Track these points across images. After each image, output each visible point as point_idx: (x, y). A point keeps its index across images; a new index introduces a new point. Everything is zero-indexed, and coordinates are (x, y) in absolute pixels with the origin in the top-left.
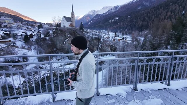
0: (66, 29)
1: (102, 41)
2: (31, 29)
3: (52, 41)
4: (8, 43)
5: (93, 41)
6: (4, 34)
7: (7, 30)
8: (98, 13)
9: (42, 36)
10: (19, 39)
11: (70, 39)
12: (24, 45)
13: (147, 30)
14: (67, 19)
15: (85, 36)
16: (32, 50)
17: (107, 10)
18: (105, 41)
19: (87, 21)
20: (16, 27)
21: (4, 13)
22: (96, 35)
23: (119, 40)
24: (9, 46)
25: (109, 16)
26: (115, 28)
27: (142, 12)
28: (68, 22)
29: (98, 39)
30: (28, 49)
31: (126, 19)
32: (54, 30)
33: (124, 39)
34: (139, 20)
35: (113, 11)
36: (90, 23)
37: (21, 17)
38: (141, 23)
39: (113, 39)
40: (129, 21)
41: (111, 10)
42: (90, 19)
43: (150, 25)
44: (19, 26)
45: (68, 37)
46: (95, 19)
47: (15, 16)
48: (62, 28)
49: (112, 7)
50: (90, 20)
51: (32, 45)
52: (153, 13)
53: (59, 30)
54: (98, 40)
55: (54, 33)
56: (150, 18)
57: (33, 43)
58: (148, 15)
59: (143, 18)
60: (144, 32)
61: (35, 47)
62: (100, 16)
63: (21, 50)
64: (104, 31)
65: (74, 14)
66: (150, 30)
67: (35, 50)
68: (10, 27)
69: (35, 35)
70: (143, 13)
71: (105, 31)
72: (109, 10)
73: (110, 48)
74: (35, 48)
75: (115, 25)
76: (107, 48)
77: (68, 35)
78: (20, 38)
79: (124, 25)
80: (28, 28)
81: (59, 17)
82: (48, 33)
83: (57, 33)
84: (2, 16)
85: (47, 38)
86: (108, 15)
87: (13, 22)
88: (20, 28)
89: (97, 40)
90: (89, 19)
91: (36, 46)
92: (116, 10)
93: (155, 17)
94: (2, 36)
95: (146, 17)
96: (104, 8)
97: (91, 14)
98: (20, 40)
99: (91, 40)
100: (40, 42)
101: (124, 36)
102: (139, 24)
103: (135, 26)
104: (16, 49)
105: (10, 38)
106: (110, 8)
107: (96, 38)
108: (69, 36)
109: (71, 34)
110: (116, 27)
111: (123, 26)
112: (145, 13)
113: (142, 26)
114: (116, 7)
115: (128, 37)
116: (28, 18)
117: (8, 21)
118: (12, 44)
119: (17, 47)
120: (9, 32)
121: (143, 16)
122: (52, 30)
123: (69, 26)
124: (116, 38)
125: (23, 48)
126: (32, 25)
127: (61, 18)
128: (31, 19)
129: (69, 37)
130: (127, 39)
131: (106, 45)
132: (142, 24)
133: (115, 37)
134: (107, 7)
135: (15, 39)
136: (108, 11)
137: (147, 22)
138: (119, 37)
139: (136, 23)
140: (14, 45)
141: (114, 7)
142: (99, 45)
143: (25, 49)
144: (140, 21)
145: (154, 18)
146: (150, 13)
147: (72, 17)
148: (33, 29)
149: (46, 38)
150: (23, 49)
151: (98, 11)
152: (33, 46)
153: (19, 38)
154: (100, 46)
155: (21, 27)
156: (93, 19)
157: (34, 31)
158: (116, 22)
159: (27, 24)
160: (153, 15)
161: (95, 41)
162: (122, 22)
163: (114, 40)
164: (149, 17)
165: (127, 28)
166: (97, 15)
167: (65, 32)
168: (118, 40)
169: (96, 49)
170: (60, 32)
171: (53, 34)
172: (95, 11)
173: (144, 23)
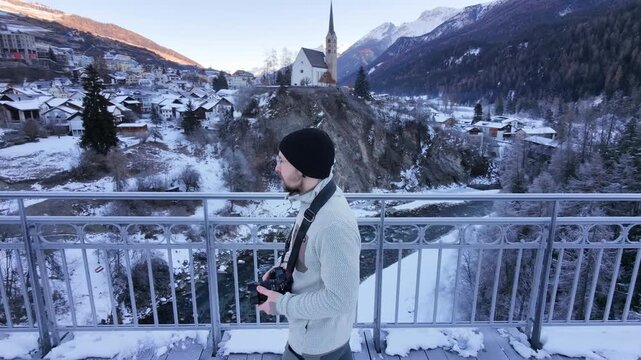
0: (313, 91)
1: (431, 132)
2: (193, 91)
3: (267, 131)
4: (142, 133)
5: (400, 134)
6: (126, 105)
7: (132, 92)
8: (403, 34)
9: (237, 115)
10: (168, 124)
11: (326, 124)
12: (184, 143)
13: (598, 94)
14: (314, 57)
15: (374, 116)
16: (208, 159)
17: (438, 22)
18: (444, 134)
19: (364, 61)
20: (151, 83)
21: (112, 41)
22: (405, 112)
23: (494, 132)
24: (144, 142)
25: (445, 43)
26: (466, 89)
27: (580, 25)
28: (315, 68)
29: (419, 127)
30: (196, 155)
31: (511, 52)
32: (274, 96)
33: (513, 131)
34: (565, 56)
35: (459, 25)
36: (373, 69)
37: (157, 52)
38: (574, 67)
39: (469, 129)
40: (522, 62)
41: (453, 21)
42: (375, 54)
43: (612, 77)
44: (157, 79)
45: (321, 118)
46: (392, 54)
47: (141, 49)
48: (296, 86)
49: (456, 12)
50: (374, 58)
51: (207, 142)
52: (625, 30)
53: (290, 94)
54: (419, 130)
55: (273, 103)
56: (614, 49)
57: (210, 136)
58: (606, 36)
59: (581, 50)
60: (585, 102)
61: (215, 147)
62: (411, 45)
63: (175, 155)
64: (425, 97)
65: (335, 41)
66: (609, 96)
67: (217, 158)
68: (134, 85)
69: (211, 110)
70: (583, 30)
71: (429, 98)
72: (446, 22)
73: (459, 161)
74: (215, 153)
75: (469, 78)
76: (451, 158)
77: (319, 111)
78: (169, 120)
79: (503, 76)
80: (183, 87)
81: (285, 50)
82: (254, 104)
83: (283, 103)
84: (107, 50)
85: (252, 121)
86: (442, 39)
87: (139, 69)
88: (162, 87)
89: (416, 131)
90: (371, 55)
91: (219, 144)
92: (472, 22)
93: (633, 42)
94: (123, 113)
95: (594, 47)
96: (425, 16)
97: (379, 37)
98: (171, 127)
99: (392, 128)
100: (231, 133)
101: (511, 118)
102: (566, 73)
103: (546, 79)
104: (164, 155)
105: (141, 118)
106: (449, 15)
107: (409, 124)
108: (321, 114)
109: (328, 109)
110: (472, 84)
111: (500, 80)
112: (593, 31)
113: (579, 80)
114: (473, 11)
115: (526, 120)
116: (176, 55)
117: (127, 66)
118: (151, 139)
119: (165, 147)
120: (138, 100)
121: (582, 43)
122: (267, 94)
123: (321, 81)
124: (479, 124)
125: (182, 150)
126: (194, 80)
127: (291, 53)
128: (186, 59)
129: (323, 117)
130: (527, 130)
131: (449, 150)
132: (577, 73)
133: (476, 119)
134: (436, 13)
135: (156, 123)
136: (442, 26)
137: (598, 66)
138: (489, 120)
139: (550, 69)
140: (158, 140)
141: (466, 12)
142: (419, 150)
143: (187, 153)
144: (570, 61)
145: (633, 48)
146: (612, 31)
147: (329, 51)
148: (200, 89)
149: (248, 122)
150: (182, 155)
151: (403, 28)
152: (208, 146)
153: (166, 118)
154: (424, 151)
155: (165, 86)
156: (384, 57)
157: (206, 97)
158: (470, 67)
159: (178, 74)
160: (624, 38)
161: (407, 134)
162: (496, 65)
163: (475, 131)
164: (608, 48)
165: (513, 86)
166: (402, 40)
167: (309, 100)
168: (488, 132)
169: (410, 162)
170: (291, 101)
171: (270, 108)
172: (392, 26)
173: (585, 67)
